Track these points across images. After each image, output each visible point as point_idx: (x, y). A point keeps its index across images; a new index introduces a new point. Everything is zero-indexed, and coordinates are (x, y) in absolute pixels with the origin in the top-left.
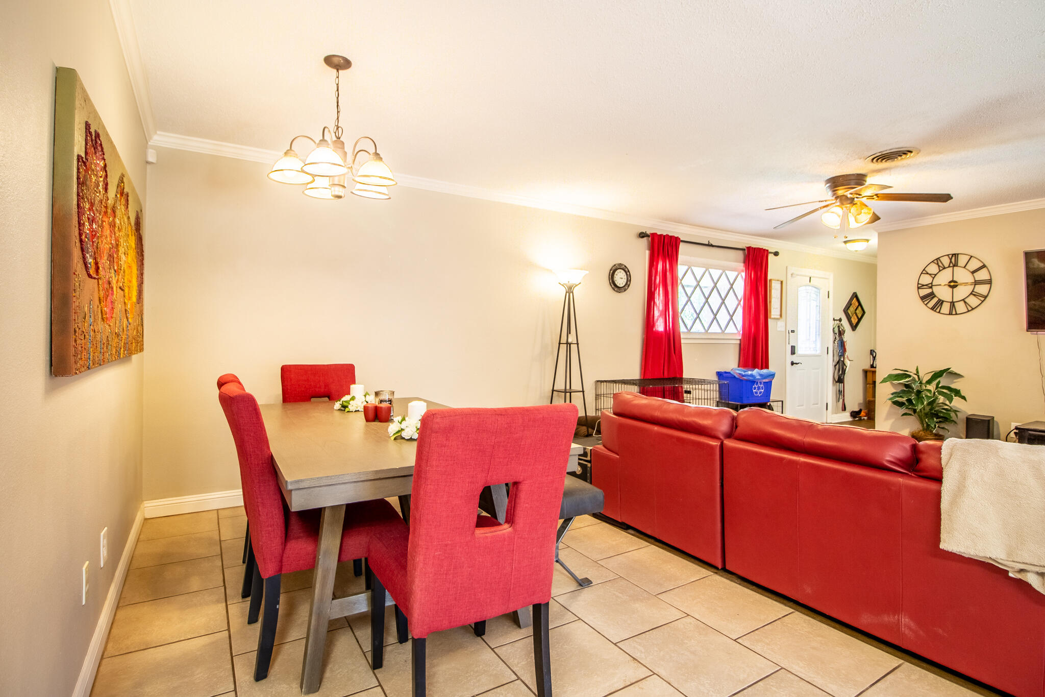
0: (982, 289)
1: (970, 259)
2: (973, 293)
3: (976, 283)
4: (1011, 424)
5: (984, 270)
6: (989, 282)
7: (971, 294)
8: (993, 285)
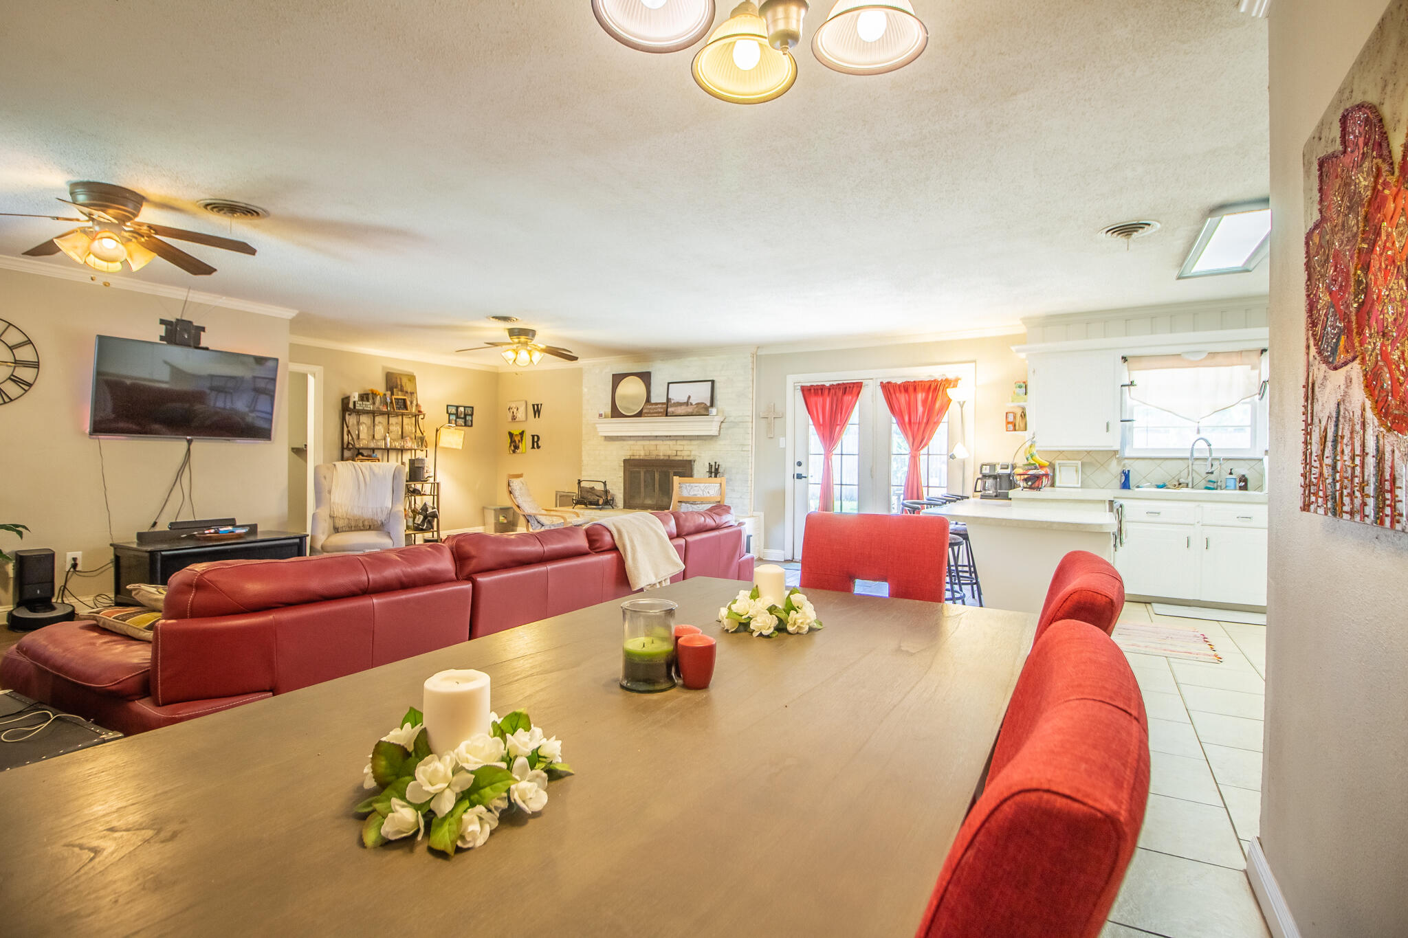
0: (26, 374)
1: (7, 328)
2: (12, 377)
3: (17, 363)
4: (66, 555)
5: (29, 348)
6: (36, 365)
7: (10, 378)
8: (40, 369)
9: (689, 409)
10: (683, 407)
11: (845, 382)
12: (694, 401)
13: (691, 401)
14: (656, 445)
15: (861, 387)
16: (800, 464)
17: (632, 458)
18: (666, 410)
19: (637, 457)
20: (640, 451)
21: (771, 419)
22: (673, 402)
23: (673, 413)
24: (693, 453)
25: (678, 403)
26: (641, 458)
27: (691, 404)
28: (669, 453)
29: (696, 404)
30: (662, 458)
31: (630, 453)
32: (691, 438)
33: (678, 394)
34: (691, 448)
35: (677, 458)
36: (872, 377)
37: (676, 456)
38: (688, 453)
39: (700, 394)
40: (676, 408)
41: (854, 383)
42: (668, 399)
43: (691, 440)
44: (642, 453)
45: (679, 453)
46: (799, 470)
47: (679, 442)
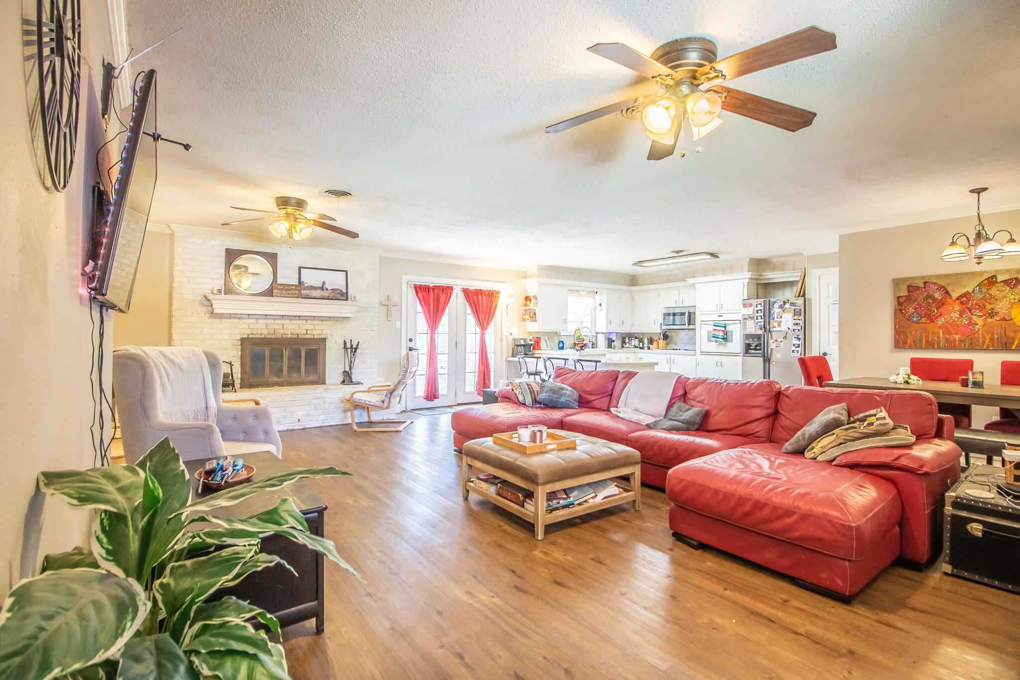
9: (325, 294)
10: (318, 291)
11: (443, 285)
12: (328, 286)
13: (326, 286)
14: (283, 324)
15: (452, 290)
16: (411, 340)
17: (250, 336)
18: (299, 290)
19: (257, 336)
20: (261, 329)
21: (389, 306)
22: (306, 285)
23: (307, 295)
24: (324, 332)
25: (312, 286)
26: (263, 336)
27: (327, 289)
28: (298, 331)
29: (331, 290)
30: (289, 336)
31: (249, 331)
32: (322, 319)
33: (311, 278)
34: (322, 327)
35: (307, 336)
36: (459, 284)
37: (307, 334)
38: (320, 332)
39: (335, 281)
40: (310, 291)
41: (448, 287)
42: (300, 282)
43: (322, 321)
44: (265, 332)
45: (309, 332)
46: (411, 345)
47: (309, 322)
